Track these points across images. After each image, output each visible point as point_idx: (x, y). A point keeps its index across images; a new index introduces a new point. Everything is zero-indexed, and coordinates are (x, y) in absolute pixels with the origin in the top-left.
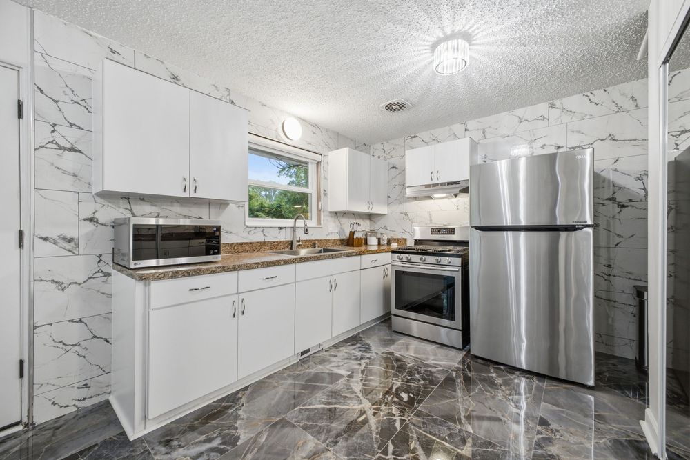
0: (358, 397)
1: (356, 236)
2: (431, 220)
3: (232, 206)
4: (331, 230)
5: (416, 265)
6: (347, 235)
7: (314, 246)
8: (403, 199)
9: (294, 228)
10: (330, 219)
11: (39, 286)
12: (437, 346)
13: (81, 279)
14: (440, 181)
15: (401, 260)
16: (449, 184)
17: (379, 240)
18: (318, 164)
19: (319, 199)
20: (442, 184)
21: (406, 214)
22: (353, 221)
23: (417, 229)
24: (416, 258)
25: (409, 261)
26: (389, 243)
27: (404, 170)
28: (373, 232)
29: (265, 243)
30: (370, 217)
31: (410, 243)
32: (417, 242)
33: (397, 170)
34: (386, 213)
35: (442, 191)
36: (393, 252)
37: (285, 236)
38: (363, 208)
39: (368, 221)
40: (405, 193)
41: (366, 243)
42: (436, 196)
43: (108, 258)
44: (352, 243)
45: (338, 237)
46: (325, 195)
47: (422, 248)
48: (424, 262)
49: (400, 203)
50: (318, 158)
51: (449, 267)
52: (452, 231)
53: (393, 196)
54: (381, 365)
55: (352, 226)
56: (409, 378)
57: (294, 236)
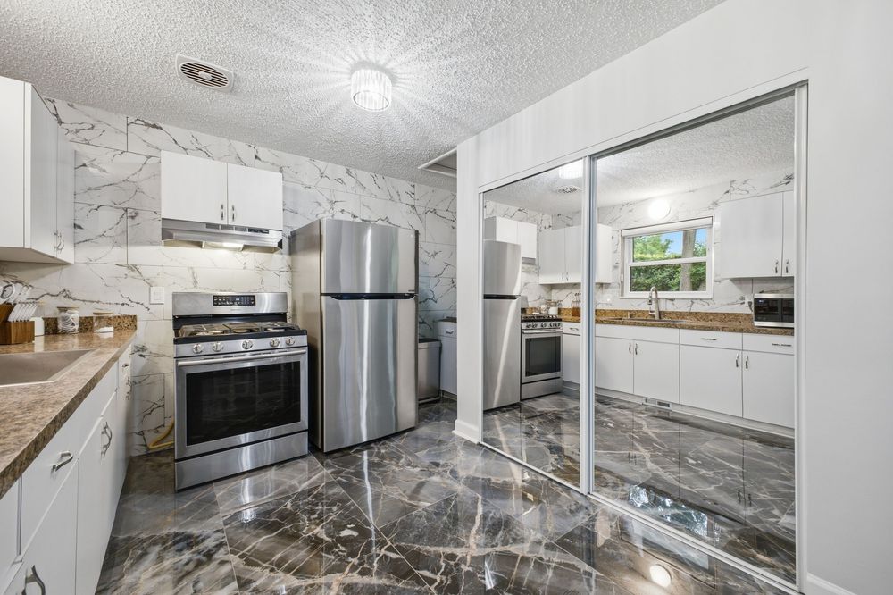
0: (312, 586)
2: (195, 282)
12: (274, 468)
14: (237, 223)
16: (251, 230)
34: (71, 261)
54: (258, 536)
56: (316, 516)
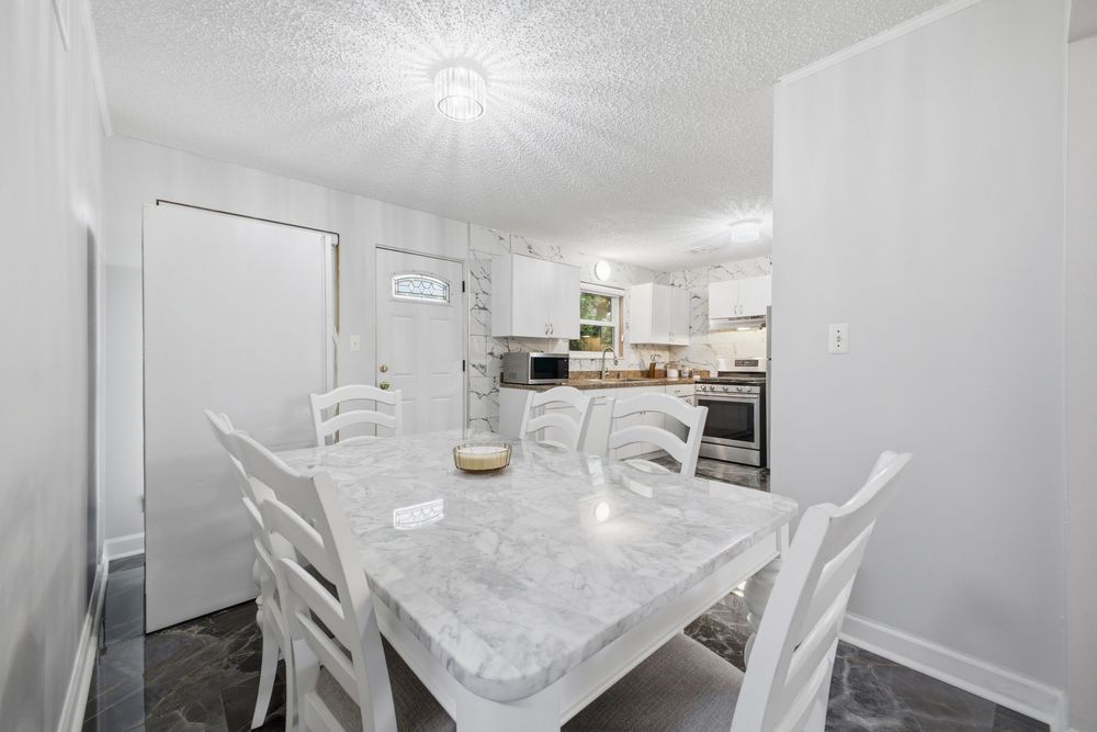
1: (657, 367)
3: (560, 342)
4: (632, 362)
5: (719, 393)
6: (647, 367)
7: (619, 376)
8: (705, 330)
9: (603, 359)
10: (632, 351)
11: (472, 394)
13: (487, 393)
15: (704, 390)
17: (680, 372)
18: (621, 298)
19: (621, 333)
20: (745, 318)
21: (709, 346)
22: (653, 353)
23: (722, 361)
24: (718, 388)
25: (712, 390)
26: (690, 375)
27: (707, 301)
28: (672, 365)
29: (582, 373)
30: (669, 348)
31: (714, 375)
32: (720, 374)
33: (699, 299)
35: (745, 324)
36: (696, 382)
37: (595, 367)
38: (665, 341)
39: (667, 353)
40: (708, 326)
41: (666, 376)
42: (740, 329)
43: (498, 379)
44: (651, 375)
45: (638, 369)
46: (627, 327)
47: (725, 379)
48: (726, 391)
49: (703, 333)
50: (621, 293)
51: (750, 395)
52: (755, 363)
53: (695, 328)
55: (653, 357)
57: (603, 366)
